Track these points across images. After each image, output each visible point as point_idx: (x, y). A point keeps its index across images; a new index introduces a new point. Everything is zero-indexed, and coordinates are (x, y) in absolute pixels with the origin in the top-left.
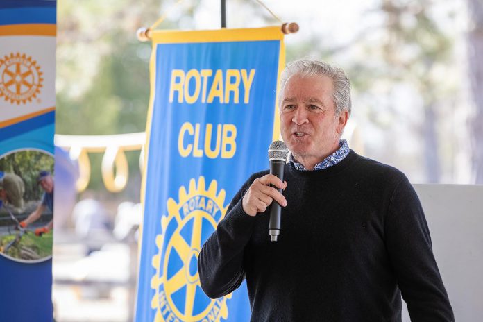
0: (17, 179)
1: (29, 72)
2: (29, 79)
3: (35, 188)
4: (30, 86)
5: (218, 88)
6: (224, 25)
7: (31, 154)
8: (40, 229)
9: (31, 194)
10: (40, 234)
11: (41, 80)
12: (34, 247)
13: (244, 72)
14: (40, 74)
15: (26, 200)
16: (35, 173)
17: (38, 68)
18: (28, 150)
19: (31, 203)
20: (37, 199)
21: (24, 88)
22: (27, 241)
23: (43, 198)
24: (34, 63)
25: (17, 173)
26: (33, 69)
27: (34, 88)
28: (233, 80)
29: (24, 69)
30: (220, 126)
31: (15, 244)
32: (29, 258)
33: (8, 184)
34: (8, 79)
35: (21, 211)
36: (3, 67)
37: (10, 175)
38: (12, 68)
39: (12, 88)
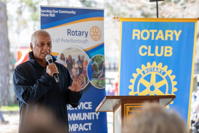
0: (97, 64)
1: (98, 32)
2: (98, 34)
3: (101, 66)
4: (98, 36)
5: (160, 36)
6: (158, 17)
7: (100, 56)
10: (103, 80)
11: (101, 34)
12: (102, 84)
13: (175, 31)
14: (101, 32)
15: (99, 70)
16: (101, 62)
18: (99, 55)
19: (100, 71)
20: (102, 70)
21: (97, 37)
22: (100, 82)
23: (103, 69)
24: (99, 29)
25: (97, 62)
26: (99, 31)
27: (100, 36)
28: (169, 33)
29: (97, 31)
30: (163, 47)
31: (97, 83)
32: (101, 87)
33: (95, 65)
34: (93, 34)
35: (98, 73)
36: (92, 30)
37: (95, 63)
38: (94, 31)
39: (94, 36)
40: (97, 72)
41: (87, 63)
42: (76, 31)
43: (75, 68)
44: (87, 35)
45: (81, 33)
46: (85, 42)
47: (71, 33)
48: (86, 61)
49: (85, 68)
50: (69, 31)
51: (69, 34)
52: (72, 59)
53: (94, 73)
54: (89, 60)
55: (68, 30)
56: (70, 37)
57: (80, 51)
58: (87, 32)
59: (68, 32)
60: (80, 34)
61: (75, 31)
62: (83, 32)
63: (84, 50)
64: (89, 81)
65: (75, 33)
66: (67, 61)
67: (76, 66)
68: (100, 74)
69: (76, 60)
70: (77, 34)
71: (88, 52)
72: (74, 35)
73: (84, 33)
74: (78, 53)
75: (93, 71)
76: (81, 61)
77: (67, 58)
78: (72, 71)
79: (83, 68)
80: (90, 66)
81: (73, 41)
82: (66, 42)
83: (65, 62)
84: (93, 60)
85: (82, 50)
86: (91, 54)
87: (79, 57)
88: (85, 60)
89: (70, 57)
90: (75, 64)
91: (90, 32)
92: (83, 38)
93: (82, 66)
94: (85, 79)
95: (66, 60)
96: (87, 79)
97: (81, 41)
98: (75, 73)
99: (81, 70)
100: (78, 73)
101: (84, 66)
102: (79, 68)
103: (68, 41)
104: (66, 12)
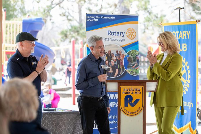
0: (132, 57)
1: (133, 32)
2: (133, 34)
3: (135, 59)
4: (134, 35)
5: (181, 35)
6: (180, 21)
8: (137, 68)
9: (135, 60)
10: (137, 69)
11: (136, 34)
12: (136, 72)
13: (187, 32)
14: (135, 33)
15: (134, 61)
16: (135, 55)
17: (135, 31)
18: (134, 50)
19: (135, 62)
20: (136, 61)
21: (132, 36)
22: (134, 71)
23: (137, 61)
25: (132, 55)
26: (134, 31)
27: (134, 36)
28: (184, 33)
29: (132, 32)
30: (182, 44)
31: (132, 71)
32: (135, 75)
33: (130, 58)
34: (129, 34)
35: (133, 64)
36: (128, 31)
37: (130, 56)
38: (130, 32)
39: (130, 36)
40: (132, 63)
41: (123, 56)
42: (115, 32)
43: (113, 60)
44: (124, 35)
45: (119, 34)
46: (122, 40)
47: (111, 33)
48: (123, 54)
49: (122, 60)
50: (109, 32)
51: (109, 34)
52: (111, 53)
53: (129, 64)
54: (125, 54)
55: (108, 31)
56: (110, 37)
57: (118, 47)
58: (124, 33)
59: (108, 33)
60: (118, 34)
61: (114, 32)
62: (120, 33)
63: (121, 46)
64: (125, 70)
65: (114, 33)
66: (107, 55)
67: (115, 58)
68: (134, 65)
69: (115, 53)
70: (116, 34)
71: (125, 48)
72: (113, 35)
73: (121, 34)
74: (116, 49)
75: (128, 62)
76: (118, 54)
77: (107, 52)
78: (111, 62)
79: (120, 60)
80: (126, 58)
81: (112, 40)
82: (106, 40)
83: (106, 55)
84: (129, 54)
85: (119, 46)
86: (127, 50)
87: (117, 52)
88: (122, 54)
89: (110, 51)
90: (113, 57)
91: (127, 32)
92: (120, 37)
93: (120, 58)
94: (121, 68)
95: (106, 53)
96: (123, 68)
97: (119, 40)
98: (114, 63)
99: (119, 61)
100: (116, 64)
101: (121, 58)
102: (117, 60)
103: (108, 39)
104: (107, 18)
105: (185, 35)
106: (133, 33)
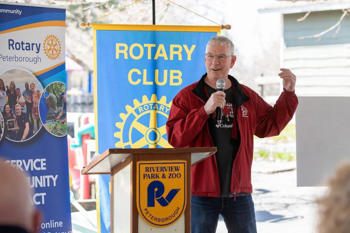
0: (54, 96)
1: (56, 44)
3: (61, 101)
4: (57, 51)
5: (161, 52)
6: (154, 23)
7: (59, 83)
8: (63, 121)
10: (63, 123)
11: (60, 48)
12: (61, 129)
13: (185, 46)
14: (60, 45)
15: (58, 107)
16: (60, 93)
17: (59, 42)
18: (57, 82)
20: (62, 106)
21: (55, 52)
22: (59, 127)
24: (57, 40)
25: (54, 94)
26: (57, 42)
28: (176, 49)
31: (55, 128)
32: (60, 135)
33: (51, 98)
34: (49, 47)
35: (56, 112)
36: (47, 42)
37: (52, 94)
38: (50, 42)
39: (50, 52)
40: (55, 109)
41: (39, 95)
42: (23, 43)
43: (20, 103)
44: (38, 50)
45: (29, 46)
46: (36, 60)
47: (14, 46)
48: (38, 91)
49: (35, 104)
50: (11, 42)
51: (11, 46)
52: (16, 88)
53: (50, 112)
54: (43, 91)
55: (9, 40)
56: (13, 53)
57: (27, 75)
58: (40, 44)
59: (10, 45)
60: (28, 48)
61: (20, 42)
62: (33, 44)
63: (34, 74)
64: (42, 124)
65: (21, 45)
66: (8, 92)
67: (22, 99)
68: (58, 113)
69: (23, 89)
70: (24, 48)
71: (41, 77)
72: (19, 49)
73: (35, 46)
74: (24, 79)
75: (48, 108)
76: (29, 91)
77: (7, 87)
78: (16, 108)
79: (33, 102)
80: (43, 99)
81: (17, 59)
82: (6, 60)
83: (5, 93)
84: (48, 91)
85: (31, 73)
86: (45, 81)
87: (27, 85)
88: (36, 90)
89: (13, 84)
90: (19, 97)
91: (44, 44)
92: (32, 54)
93: (32, 99)
94: (35, 121)
95: (6, 89)
96: (38, 121)
97: (29, 59)
98: (20, 111)
100: (25, 111)
101: (34, 99)
102: (27, 103)
103: (10, 59)
104: (6, 11)
105: (179, 53)
106: (55, 46)
